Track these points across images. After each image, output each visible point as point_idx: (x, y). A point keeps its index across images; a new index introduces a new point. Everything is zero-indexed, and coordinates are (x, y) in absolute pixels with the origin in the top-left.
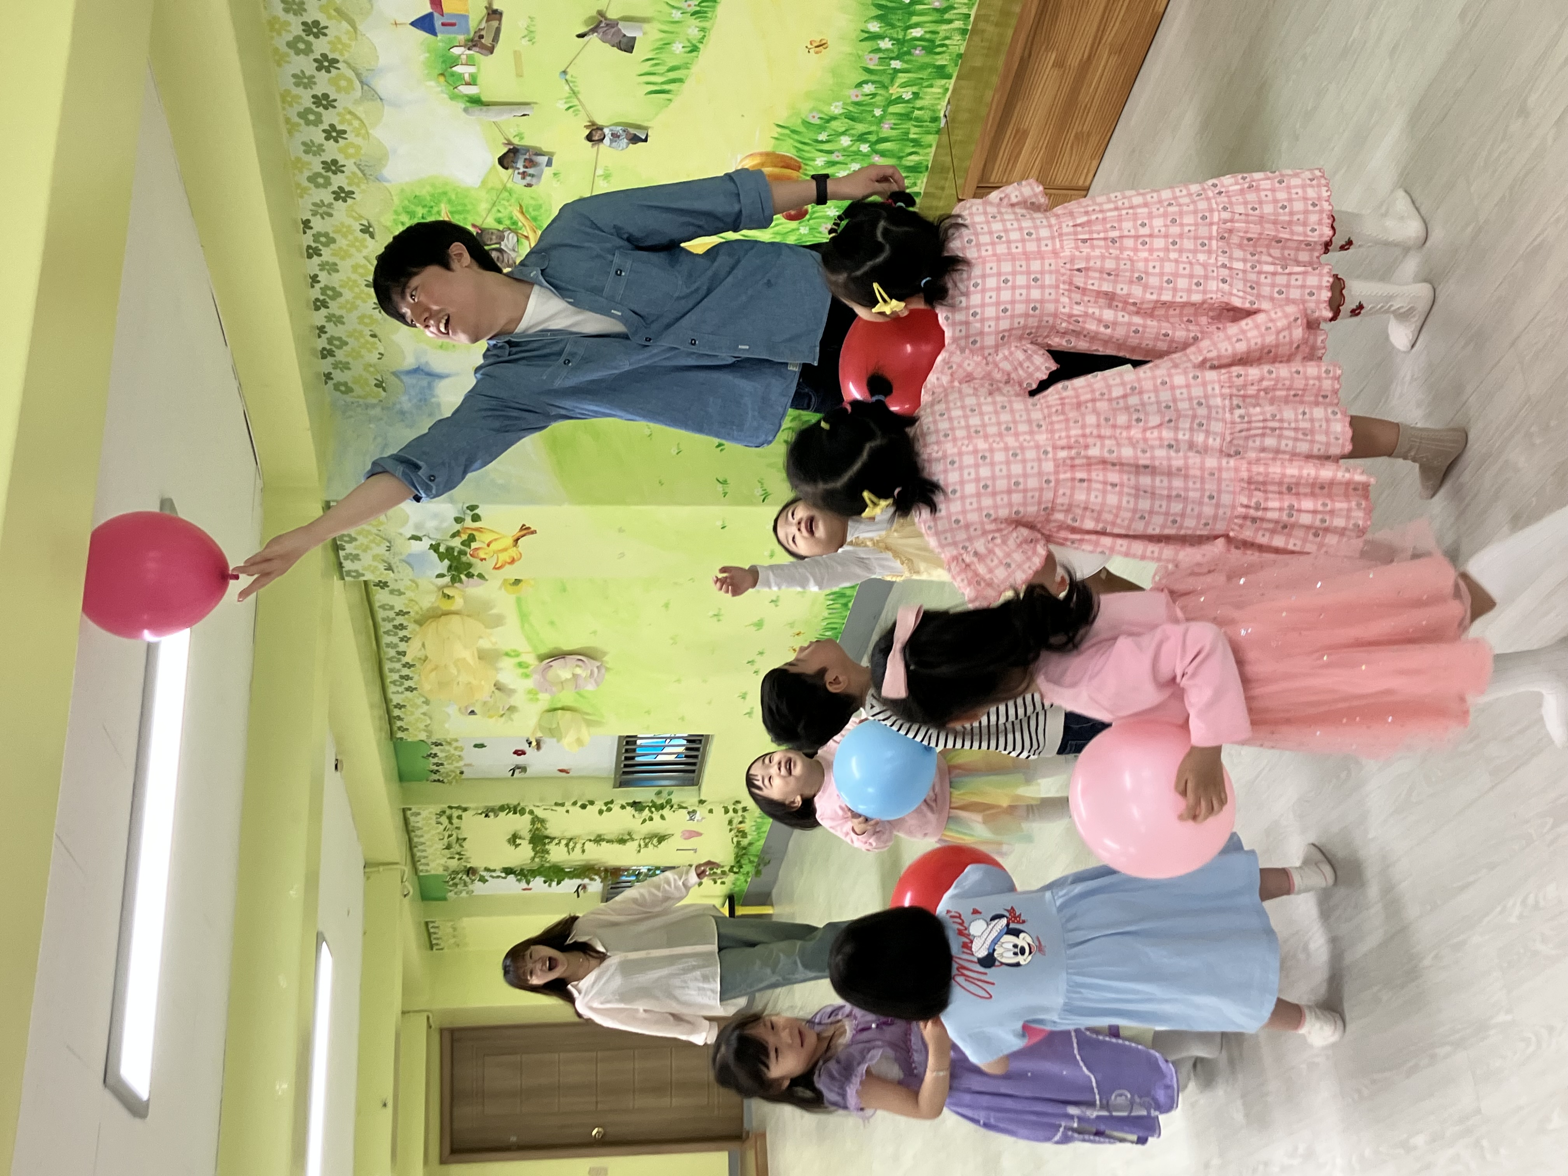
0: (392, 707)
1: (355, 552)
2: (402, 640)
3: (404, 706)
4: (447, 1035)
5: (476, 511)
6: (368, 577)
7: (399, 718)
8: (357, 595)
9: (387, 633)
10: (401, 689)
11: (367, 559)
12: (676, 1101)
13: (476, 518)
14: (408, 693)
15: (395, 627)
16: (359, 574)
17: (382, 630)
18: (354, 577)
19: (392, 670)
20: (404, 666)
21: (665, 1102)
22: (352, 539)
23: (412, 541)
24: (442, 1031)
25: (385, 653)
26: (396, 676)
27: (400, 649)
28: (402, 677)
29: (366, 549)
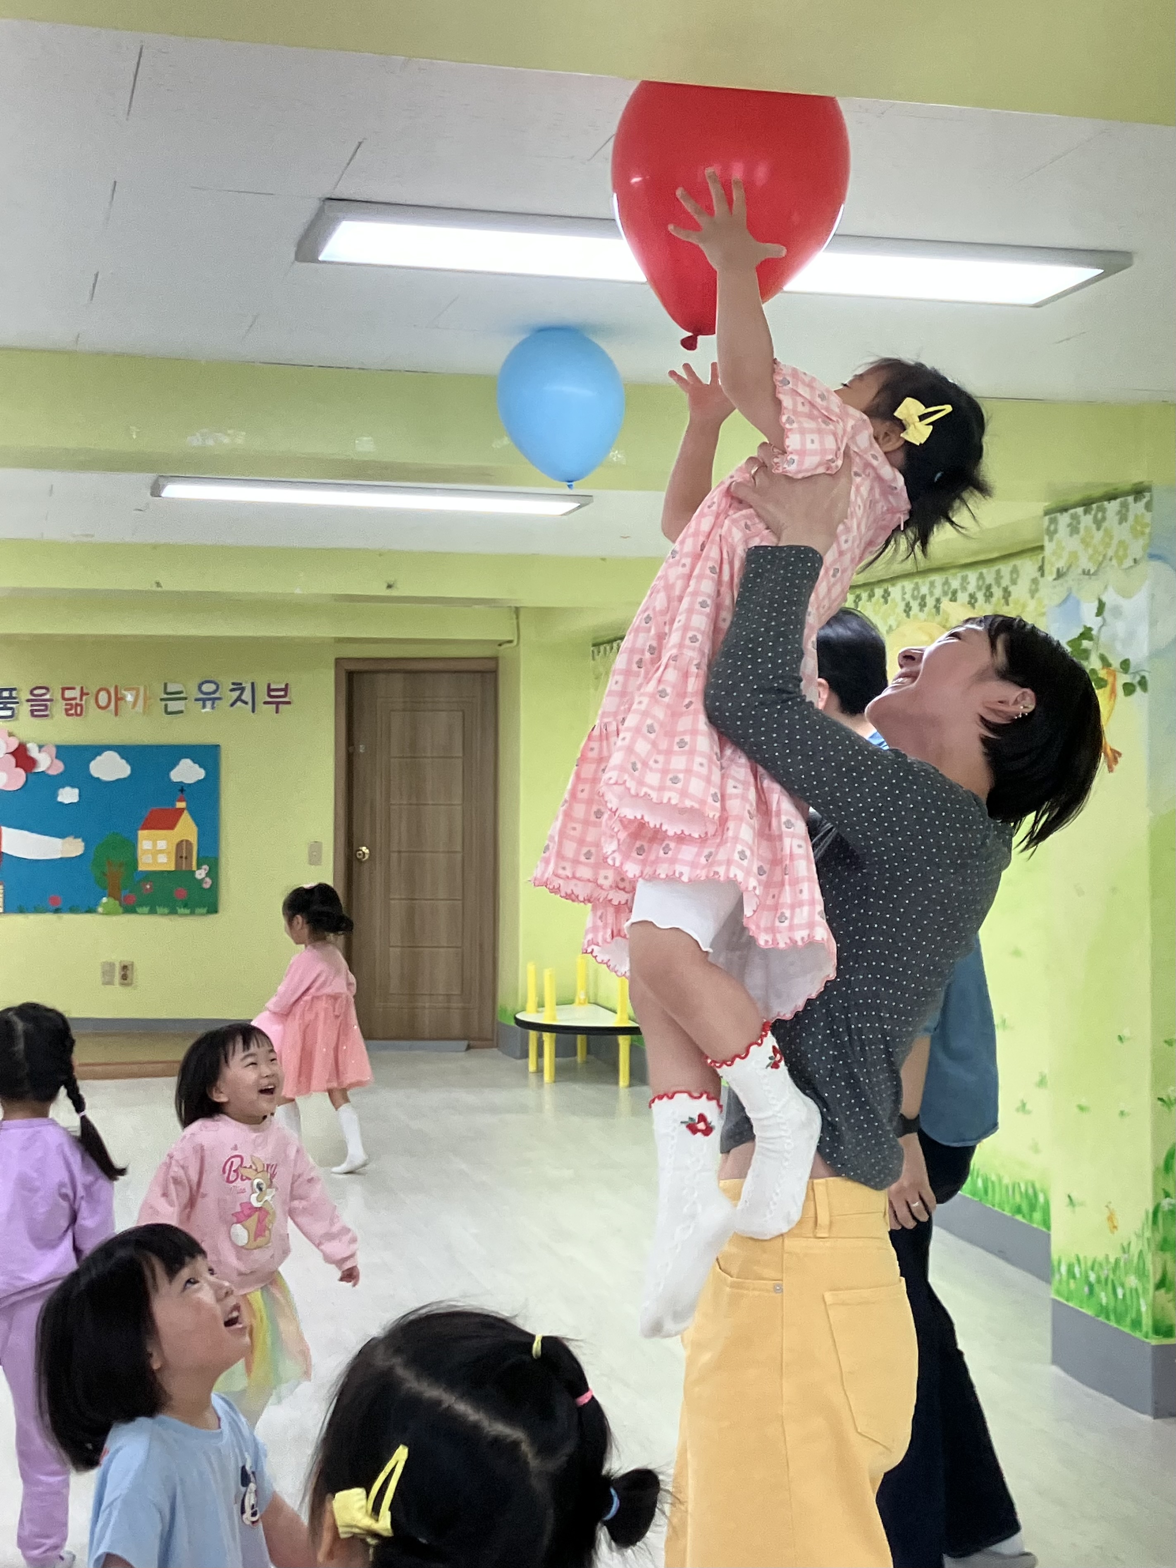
0: (885, 586)
1: (1082, 527)
2: (972, 596)
3: (886, 602)
4: (490, 665)
5: (1138, 689)
6: (1049, 547)
7: (871, 596)
8: (1028, 535)
9: (981, 577)
10: (908, 597)
11: (1073, 544)
12: (395, 952)
13: (1129, 689)
14: (902, 606)
15: (989, 587)
16: (1051, 534)
17: (985, 571)
18: (1048, 529)
19: (932, 584)
20: (938, 601)
21: (395, 937)
22: (1098, 524)
23: (1096, 604)
24: (495, 659)
25: (955, 575)
26: (924, 590)
27: (960, 595)
28: (923, 598)
29: (1085, 543)
